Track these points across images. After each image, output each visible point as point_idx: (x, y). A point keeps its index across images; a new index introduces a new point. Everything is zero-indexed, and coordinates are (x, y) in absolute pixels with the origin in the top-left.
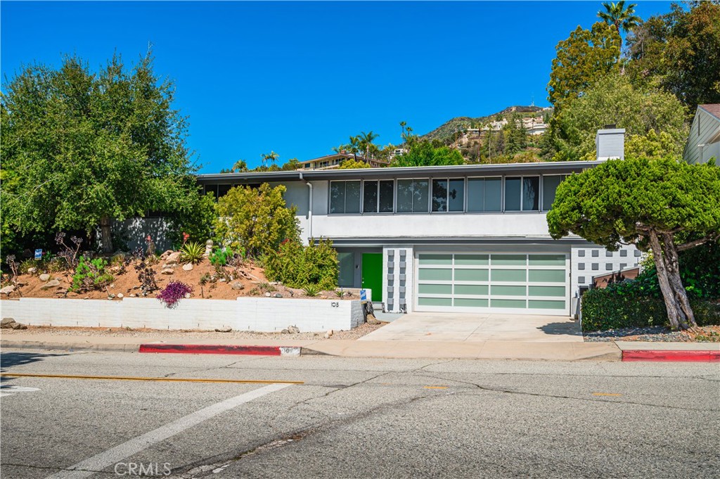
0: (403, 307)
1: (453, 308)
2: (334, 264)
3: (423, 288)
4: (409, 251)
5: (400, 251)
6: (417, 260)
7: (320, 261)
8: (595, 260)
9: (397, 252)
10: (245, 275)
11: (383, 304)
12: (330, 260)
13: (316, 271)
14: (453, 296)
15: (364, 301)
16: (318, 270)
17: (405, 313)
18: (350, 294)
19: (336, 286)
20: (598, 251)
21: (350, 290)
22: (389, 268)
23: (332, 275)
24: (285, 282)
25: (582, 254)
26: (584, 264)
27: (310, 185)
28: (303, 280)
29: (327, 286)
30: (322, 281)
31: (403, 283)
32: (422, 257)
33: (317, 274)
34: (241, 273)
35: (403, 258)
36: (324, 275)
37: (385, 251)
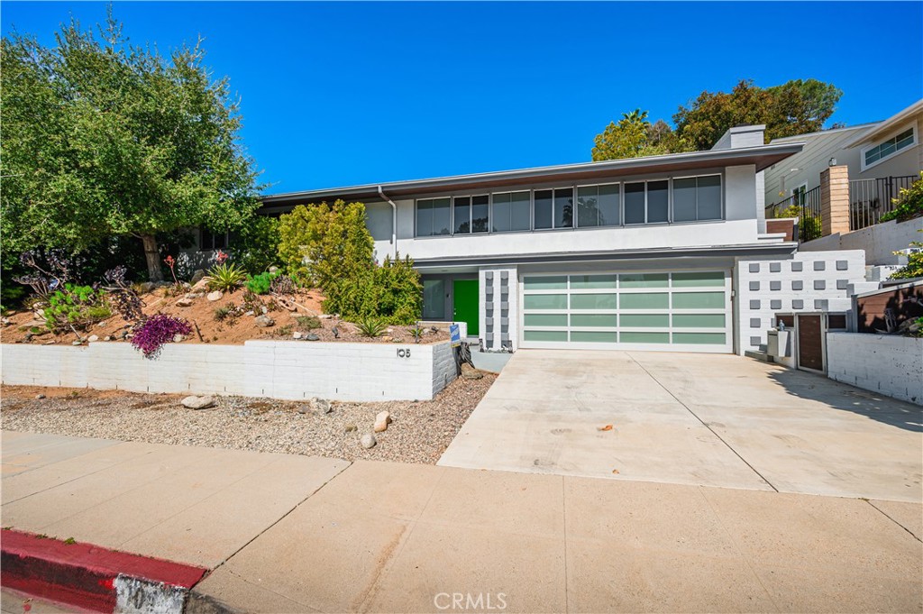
0: (506, 343)
1: (569, 344)
2: (415, 289)
3: (529, 319)
4: (513, 273)
5: (501, 272)
6: (522, 284)
7: (395, 284)
8: (775, 277)
9: (497, 274)
10: (287, 305)
11: (481, 340)
12: (410, 283)
13: (389, 298)
14: (569, 328)
15: (457, 343)
16: (392, 297)
17: (511, 352)
18: (435, 331)
19: (418, 318)
20: (779, 264)
21: (437, 324)
22: (487, 295)
23: (412, 305)
24: (344, 314)
25: (754, 269)
26: (759, 282)
27: (394, 205)
28: (369, 312)
29: (404, 318)
30: (398, 313)
31: (505, 313)
32: (527, 281)
33: (390, 303)
34: (282, 303)
35: (504, 281)
36: (402, 304)
37: (482, 274)
